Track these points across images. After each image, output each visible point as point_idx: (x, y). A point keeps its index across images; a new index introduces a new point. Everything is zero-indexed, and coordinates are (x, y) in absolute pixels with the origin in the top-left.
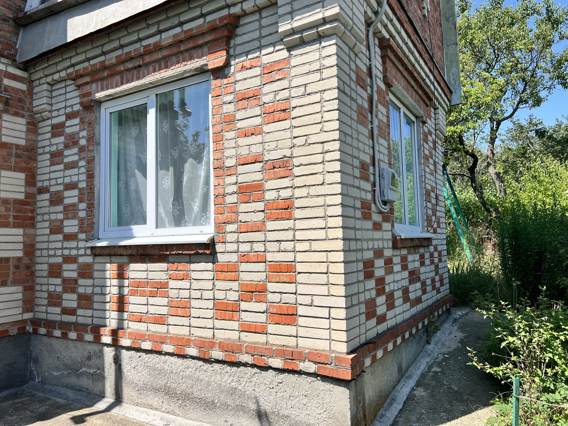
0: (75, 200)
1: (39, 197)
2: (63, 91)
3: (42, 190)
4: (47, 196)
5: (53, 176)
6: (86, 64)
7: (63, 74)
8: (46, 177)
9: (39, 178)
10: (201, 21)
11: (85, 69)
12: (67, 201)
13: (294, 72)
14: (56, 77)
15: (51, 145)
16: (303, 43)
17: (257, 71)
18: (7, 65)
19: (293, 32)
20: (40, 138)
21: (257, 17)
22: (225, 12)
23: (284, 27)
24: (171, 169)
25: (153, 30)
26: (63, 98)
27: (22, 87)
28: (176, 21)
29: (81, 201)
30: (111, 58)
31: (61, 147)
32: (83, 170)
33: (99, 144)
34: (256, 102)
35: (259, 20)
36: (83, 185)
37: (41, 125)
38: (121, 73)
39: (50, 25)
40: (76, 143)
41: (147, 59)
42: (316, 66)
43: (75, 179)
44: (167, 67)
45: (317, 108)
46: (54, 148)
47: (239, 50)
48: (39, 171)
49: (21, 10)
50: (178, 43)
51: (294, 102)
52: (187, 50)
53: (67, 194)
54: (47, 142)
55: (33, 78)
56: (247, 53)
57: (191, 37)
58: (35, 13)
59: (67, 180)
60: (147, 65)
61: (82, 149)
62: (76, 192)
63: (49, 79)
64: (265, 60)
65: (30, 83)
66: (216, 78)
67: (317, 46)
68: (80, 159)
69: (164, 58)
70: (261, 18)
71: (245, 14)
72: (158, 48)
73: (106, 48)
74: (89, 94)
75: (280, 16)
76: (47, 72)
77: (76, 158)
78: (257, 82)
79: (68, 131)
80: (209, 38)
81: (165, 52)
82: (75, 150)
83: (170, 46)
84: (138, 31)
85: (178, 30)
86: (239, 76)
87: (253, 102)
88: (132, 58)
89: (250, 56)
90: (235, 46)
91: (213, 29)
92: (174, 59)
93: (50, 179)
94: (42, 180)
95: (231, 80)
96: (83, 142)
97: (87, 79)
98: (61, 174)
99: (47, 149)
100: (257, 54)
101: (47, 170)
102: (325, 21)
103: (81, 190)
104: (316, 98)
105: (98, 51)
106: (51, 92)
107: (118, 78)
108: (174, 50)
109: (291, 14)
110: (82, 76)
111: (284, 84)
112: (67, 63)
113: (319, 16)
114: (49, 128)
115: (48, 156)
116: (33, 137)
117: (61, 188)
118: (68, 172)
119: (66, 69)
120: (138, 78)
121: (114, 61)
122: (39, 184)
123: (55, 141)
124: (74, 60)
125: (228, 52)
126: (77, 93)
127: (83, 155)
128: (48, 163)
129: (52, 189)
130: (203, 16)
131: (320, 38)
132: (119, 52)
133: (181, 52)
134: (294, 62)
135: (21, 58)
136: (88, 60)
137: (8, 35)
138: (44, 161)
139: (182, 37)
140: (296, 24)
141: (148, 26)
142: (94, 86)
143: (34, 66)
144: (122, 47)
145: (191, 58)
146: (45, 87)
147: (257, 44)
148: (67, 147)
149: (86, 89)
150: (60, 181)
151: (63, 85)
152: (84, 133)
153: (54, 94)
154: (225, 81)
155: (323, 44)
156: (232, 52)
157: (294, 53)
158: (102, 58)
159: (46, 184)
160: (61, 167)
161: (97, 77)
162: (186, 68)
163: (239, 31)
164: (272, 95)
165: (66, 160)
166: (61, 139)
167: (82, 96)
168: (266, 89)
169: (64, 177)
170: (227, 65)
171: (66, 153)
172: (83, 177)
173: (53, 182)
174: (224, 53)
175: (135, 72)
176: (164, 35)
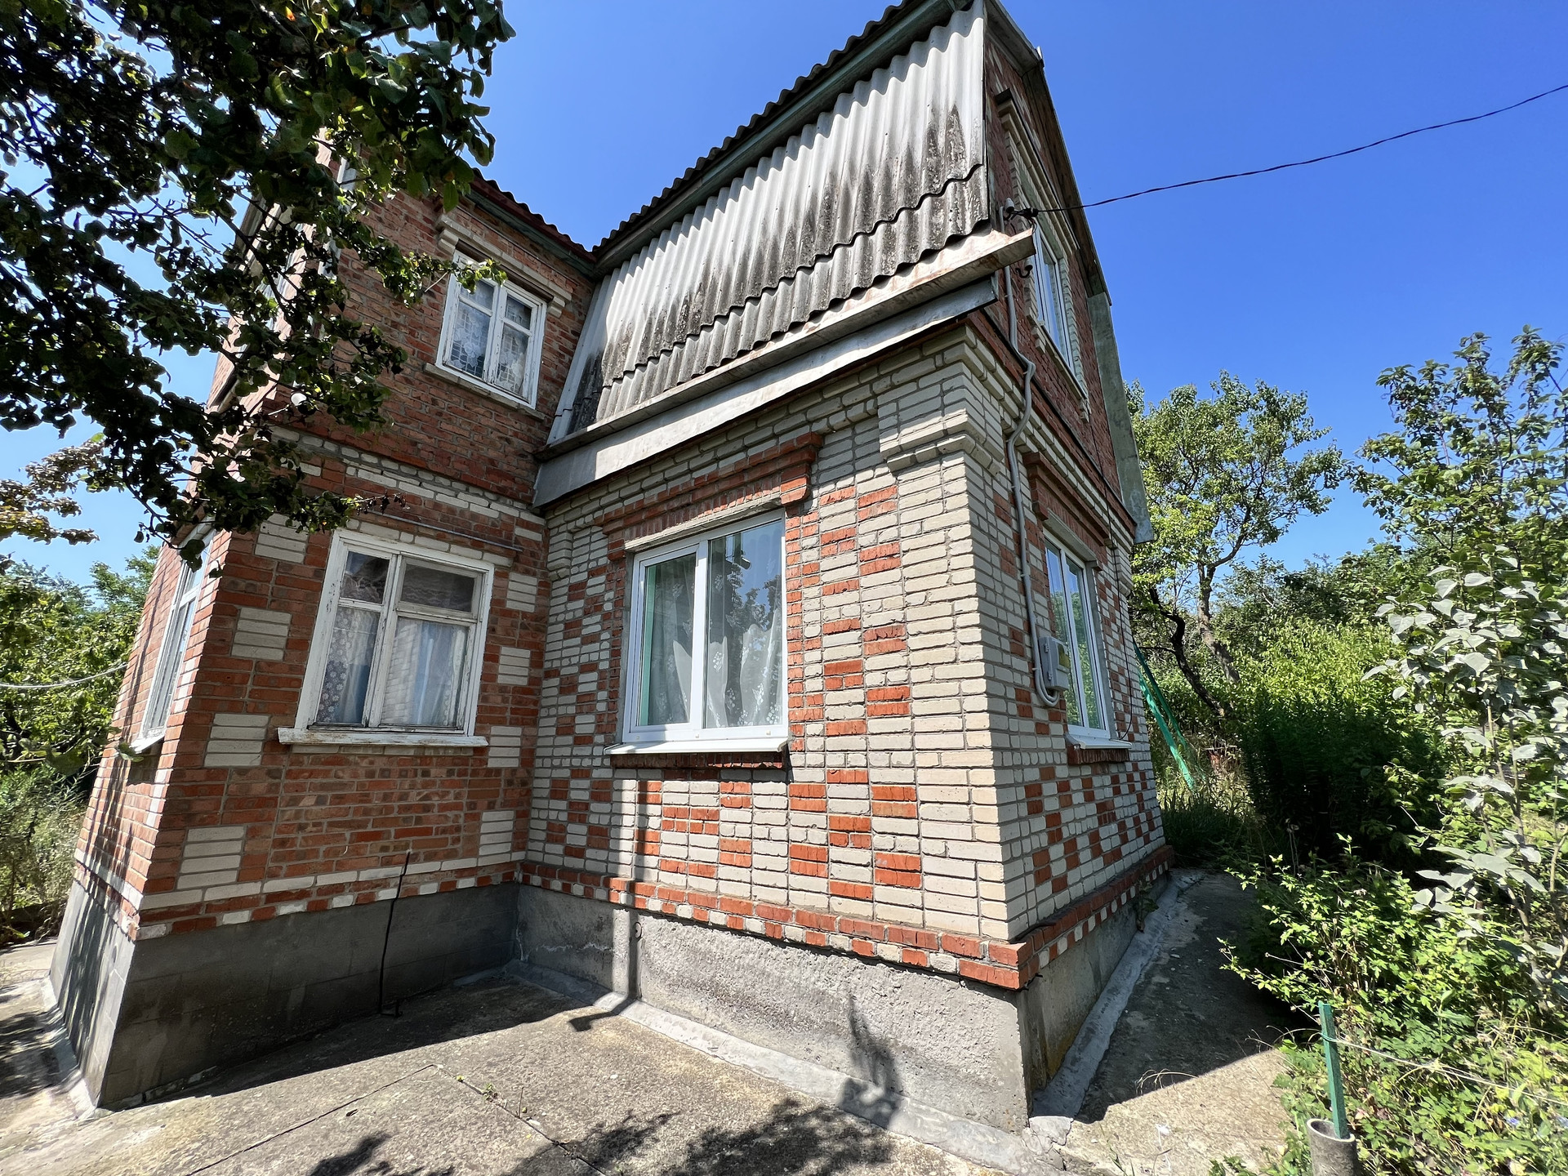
0: (593, 687)
1: (545, 683)
2: (587, 540)
3: (551, 673)
4: (556, 681)
5: (565, 653)
6: (619, 505)
7: (589, 519)
8: (557, 655)
9: (548, 656)
10: (771, 443)
11: (617, 511)
12: (581, 689)
13: (903, 503)
14: (580, 523)
15: (566, 612)
16: (915, 464)
17: (851, 504)
18: (520, 510)
19: (901, 450)
20: (553, 602)
21: (849, 433)
22: (805, 430)
23: (888, 443)
24: (725, 639)
25: (709, 457)
26: (586, 549)
27: (536, 536)
28: (738, 445)
29: (600, 688)
30: (652, 496)
31: (579, 613)
32: (606, 645)
33: (629, 609)
34: (849, 546)
35: (852, 438)
36: (604, 666)
37: (555, 585)
38: (663, 514)
39: (576, 460)
40: (599, 608)
41: (699, 495)
42: (937, 494)
43: (594, 657)
44: (724, 503)
45: (940, 551)
46: (569, 616)
47: (823, 478)
48: (549, 647)
49: (543, 442)
50: (740, 472)
51: (905, 545)
52: (752, 481)
53: (582, 678)
54: (562, 608)
55: (551, 525)
56: (835, 481)
57: (758, 464)
58: (561, 445)
59: (584, 659)
60: (698, 502)
61: (606, 616)
62: (594, 676)
63: (571, 526)
64: (862, 489)
65: (547, 532)
66: (791, 516)
67: (937, 467)
68: (603, 630)
69: (721, 492)
70: (855, 434)
71: (832, 431)
72: (714, 480)
73: (645, 484)
74: (622, 543)
75: (882, 431)
76: (569, 517)
77: (598, 628)
78: (851, 518)
79: (590, 592)
80: (783, 464)
81: (723, 486)
82: (598, 618)
83: (730, 477)
84: (688, 460)
85: (741, 456)
86: (824, 512)
87: (844, 546)
88: (679, 495)
89: (840, 484)
90: (819, 472)
91: (789, 452)
92: (734, 493)
93: (561, 659)
94: (551, 659)
95: (813, 517)
96: (608, 607)
97: (619, 524)
98: (576, 651)
99: (561, 618)
100: (850, 481)
101: (559, 645)
102: (946, 434)
103: (601, 672)
104: (939, 537)
105: (636, 488)
106: (572, 542)
107: (660, 520)
108: (736, 482)
109: (898, 427)
110: (612, 521)
111: (891, 519)
112: (595, 505)
113: (940, 427)
114: (566, 590)
115: (562, 626)
116: (543, 601)
117: (575, 670)
118: (586, 648)
119: (593, 512)
120: (686, 519)
121: (655, 499)
122: (547, 665)
123: (571, 606)
124: (604, 501)
125: (809, 481)
126: (604, 543)
127: (607, 624)
128: (560, 636)
129: (563, 672)
130: (775, 436)
131: (940, 456)
132: (662, 488)
133: (745, 484)
134: (903, 490)
135: (537, 502)
136: (622, 499)
137: (525, 473)
138: (556, 632)
139: (747, 464)
140: (904, 441)
141: (702, 453)
142: (627, 532)
143: (554, 510)
144: (666, 481)
145: (758, 490)
146: (565, 536)
147: (850, 468)
148: (587, 613)
149: (617, 537)
150: (575, 660)
151: (587, 532)
152: (610, 595)
153: (575, 545)
154: (805, 519)
155: (946, 464)
156: (814, 480)
157: (902, 477)
158: (640, 497)
159: (556, 664)
160: (578, 641)
161: (633, 520)
162: (750, 504)
163: (824, 453)
164: (873, 535)
165: (585, 632)
166: (580, 603)
167: (611, 546)
168: (862, 528)
169: (580, 655)
170: (808, 497)
171: (585, 621)
172: (605, 655)
173: (565, 662)
174: (804, 482)
175: (682, 512)
176: (722, 464)
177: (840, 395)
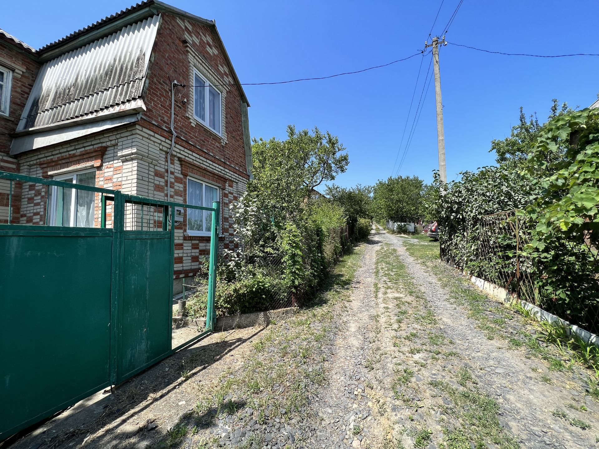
0: (38, 220)
1: (21, 219)
2: (35, 169)
3: (23, 216)
4: (25, 218)
5: (28, 209)
6: (45, 159)
7: (35, 162)
8: (26, 209)
9: (22, 210)
10: (91, 147)
11: (44, 161)
12: (34, 221)
13: (124, 171)
14: (32, 163)
16: (127, 161)
17: (112, 169)
18: (3, 156)
19: (123, 156)
20: (23, 191)
21: (113, 148)
22: (100, 145)
23: (120, 154)
25: (73, 148)
26: (35, 173)
27: (14, 166)
28: (82, 146)
29: (41, 220)
31: (33, 195)
32: (42, 206)
33: (51, 195)
34: (111, 181)
35: (114, 150)
36: (42, 213)
37: (24, 184)
38: (60, 164)
39: (27, 139)
40: (40, 194)
41: (71, 160)
42: (130, 170)
43: (38, 210)
44: (79, 164)
45: (130, 185)
46: (29, 196)
47: (106, 160)
48: (22, 207)
49: (14, 130)
50: (82, 155)
51: (123, 183)
52: (87, 158)
53: (34, 217)
54: (27, 193)
55: (20, 162)
57: (87, 153)
58: (20, 133)
59: (35, 211)
60: (71, 162)
61: (42, 197)
62: (38, 217)
63: (28, 164)
64: (115, 165)
65: (19, 165)
66: (98, 170)
67: (131, 162)
68: (41, 202)
69: (78, 160)
71: (108, 147)
72: (74, 156)
73: (54, 153)
74: (47, 172)
75: (119, 150)
76: (27, 160)
77: (39, 201)
78: (112, 173)
79: (37, 188)
80: (94, 154)
81: (78, 158)
82: (39, 197)
83: (80, 155)
84: (67, 147)
85: (83, 149)
86: (106, 171)
88: (64, 159)
89: (110, 163)
90: (105, 158)
91: (96, 151)
92: (82, 161)
95: (103, 172)
96: (43, 194)
97: (45, 166)
98: (32, 208)
99: (26, 196)
100: (112, 162)
101: (26, 206)
102: (132, 154)
103: (41, 216)
104: (130, 182)
105: (50, 154)
106: (30, 169)
107: (59, 166)
108: (81, 157)
109: (122, 149)
110: (43, 164)
111: (120, 175)
112: (36, 157)
113: (130, 152)
114: (28, 187)
115: (27, 200)
116: (19, 190)
117: (32, 215)
118: (36, 207)
119: (36, 160)
120: (68, 167)
121: (56, 159)
122: (22, 213)
123: (30, 192)
124: (40, 156)
125: (102, 161)
126: (41, 171)
127: (43, 200)
128: (26, 203)
129: (28, 215)
130: (92, 145)
131: (132, 159)
132: (59, 155)
133: (85, 158)
134: (124, 167)
135: (12, 153)
136: (46, 157)
137: (5, 142)
138: (25, 201)
139: (84, 153)
140: (123, 154)
141: (71, 146)
142: (49, 169)
143: (20, 157)
144: (61, 153)
145: (88, 161)
146: (26, 167)
147: (112, 159)
148: (36, 195)
149: (45, 170)
150: (32, 211)
151: (35, 167)
152: (44, 190)
154: (101, 172)
155: (133, 162)
156: (104, 161)
157: (124, 164)
158: (52, 157)
159: (25, 212)
160: (32, 205)
161: (50, 165)
162: (86, 165)
163: (107, 153)
164: (116, 179)
165: (35, 202)
166: (33, 192)
167: (43, 173)
168: (115, 176)
169: (33, 210)
170: (101, 166)
171: (35, 198)
172: (42, 210)
173: (28, 212)
174: (100, 161)
175: (66, 164)
176: (78, 151)
177: (109, 136)
